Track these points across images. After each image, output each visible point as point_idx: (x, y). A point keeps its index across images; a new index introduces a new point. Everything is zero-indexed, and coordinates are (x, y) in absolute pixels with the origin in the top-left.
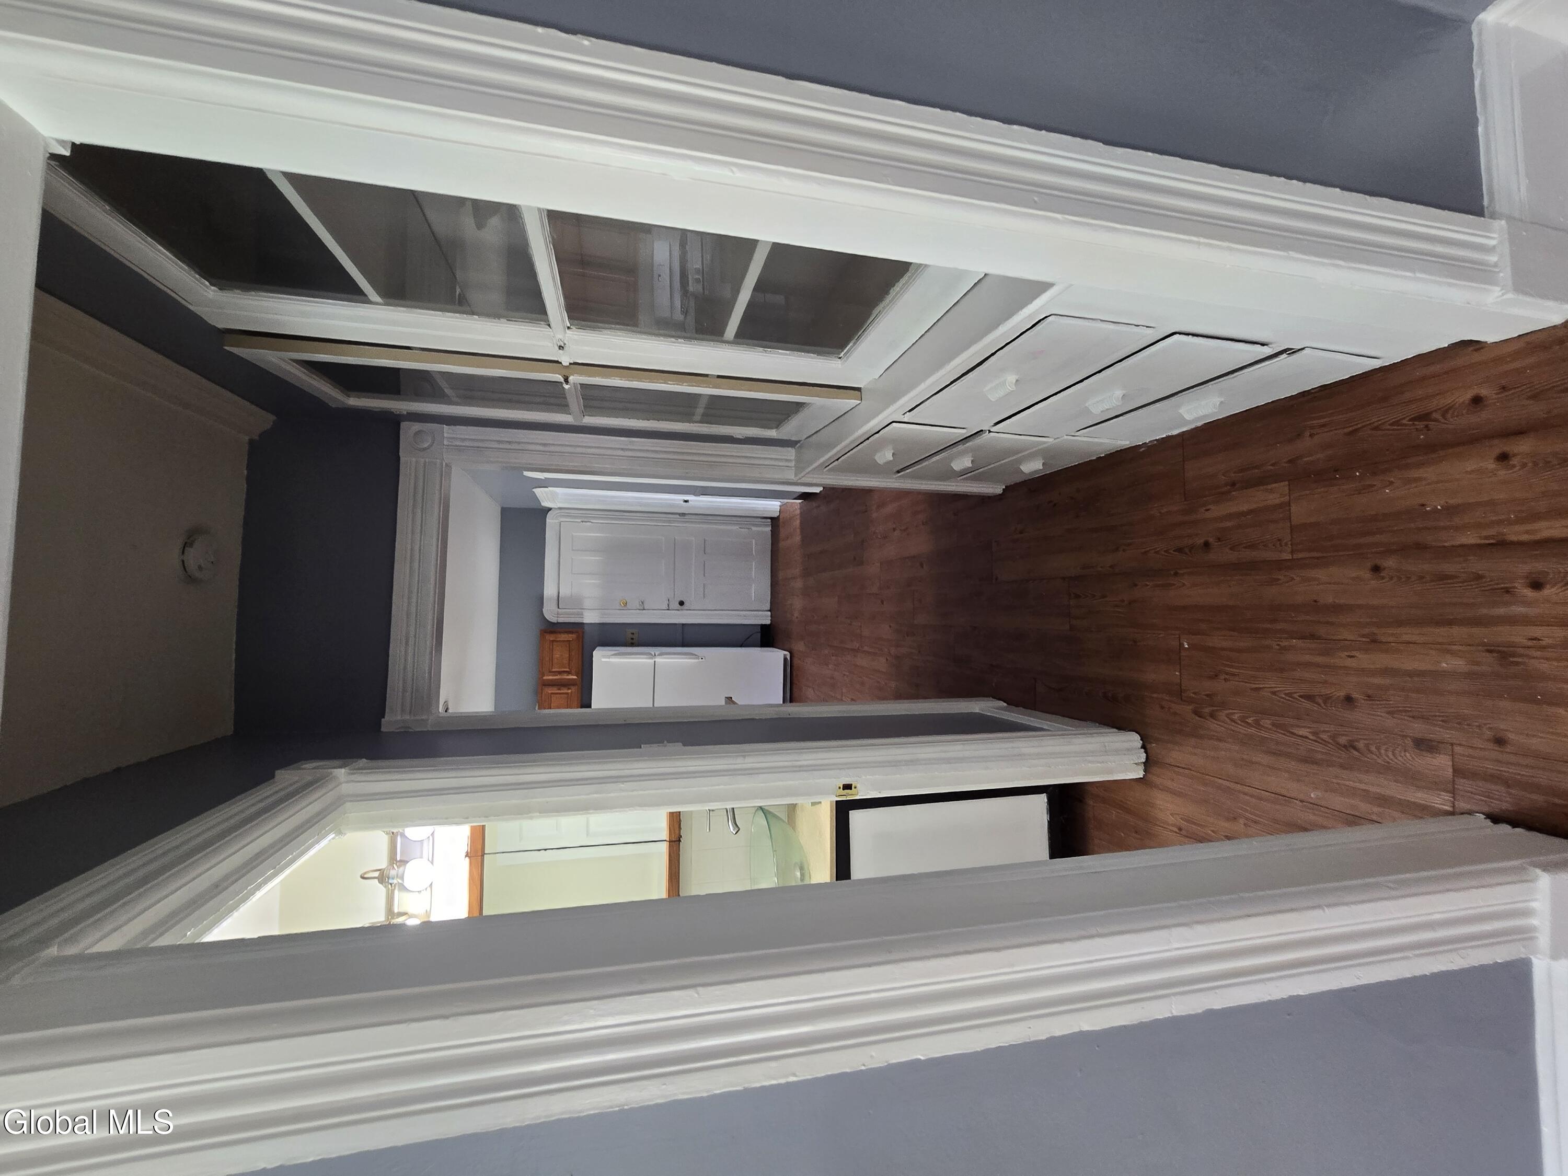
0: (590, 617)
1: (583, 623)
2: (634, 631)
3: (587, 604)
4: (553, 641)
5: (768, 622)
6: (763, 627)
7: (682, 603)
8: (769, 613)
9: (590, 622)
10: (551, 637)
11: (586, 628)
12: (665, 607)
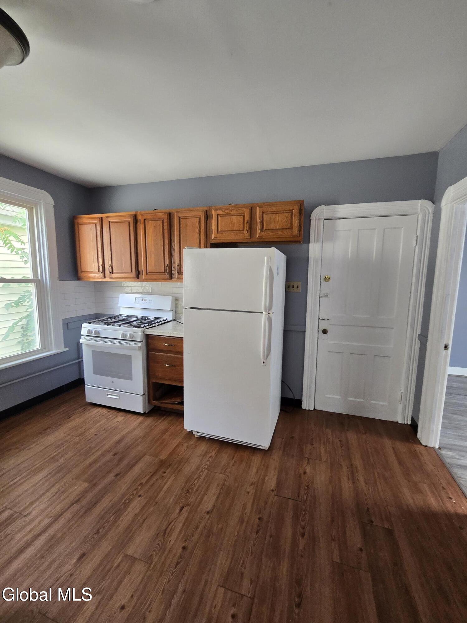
0: (314, 249)
1: (309, 243)
2: (300, 288)
3: (328, 246)
4: (292, 214)
5: (304, 406)
6: (300, 402)
7: (325, 332)
8: (312, 409)
9: (310, 249)
10: (296, 211)
11: (304, 246)
12: (322, 316)
